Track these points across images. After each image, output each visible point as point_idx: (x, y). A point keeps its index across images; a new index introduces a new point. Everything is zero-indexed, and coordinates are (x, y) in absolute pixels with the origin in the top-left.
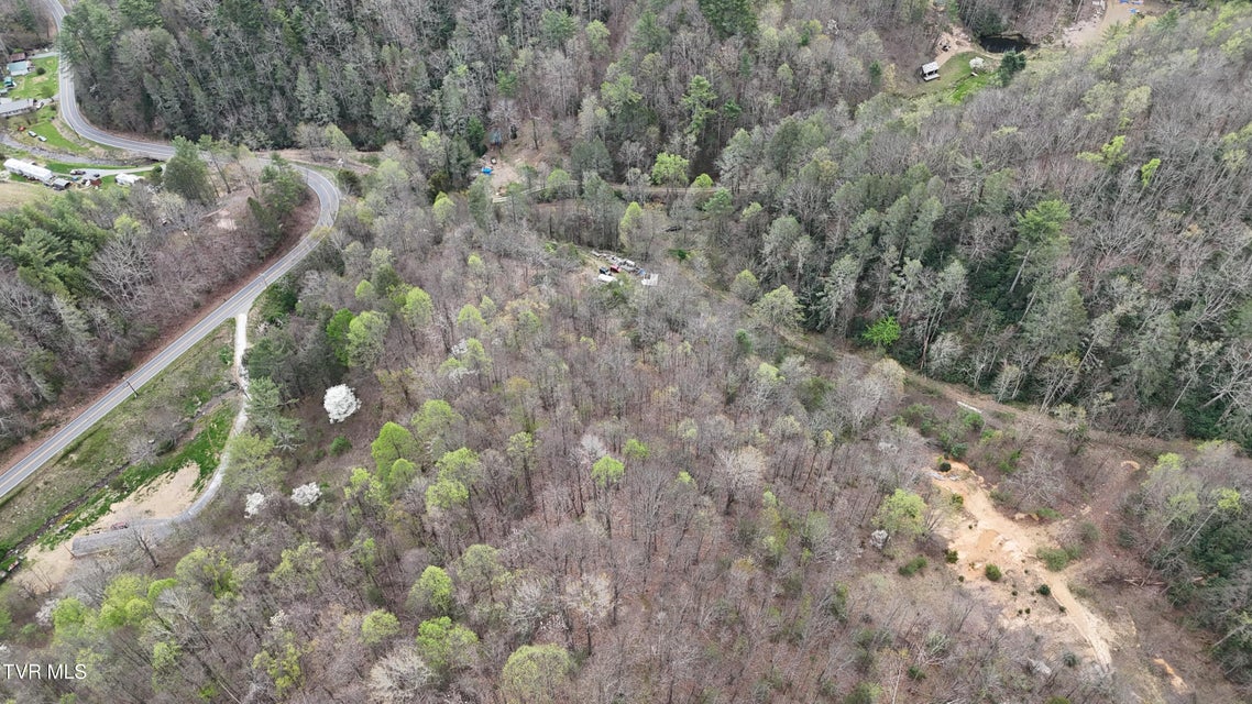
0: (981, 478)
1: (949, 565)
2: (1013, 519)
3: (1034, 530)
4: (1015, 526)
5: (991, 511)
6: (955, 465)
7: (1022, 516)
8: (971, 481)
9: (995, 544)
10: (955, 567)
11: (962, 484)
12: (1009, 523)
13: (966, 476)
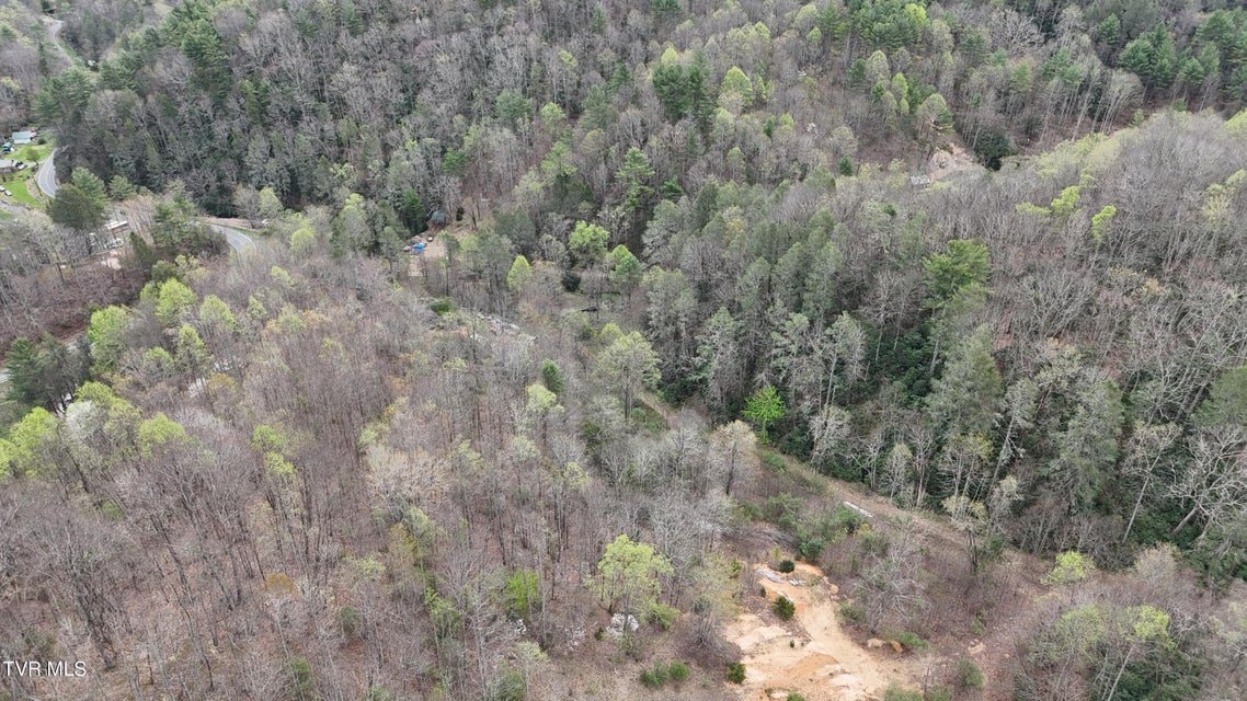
0: (835, 588)
1: (729, 686)
2: (864, 645)
3: (894, 664)
4: (865, 656)
5: (835, 632)
6: (803, 568)
7: (878, 642)
8: (819, 589)
9: (822, 673)
10: (738, 689)
11: (805, 592)
12: (859, 650)
13: (815, 581)
